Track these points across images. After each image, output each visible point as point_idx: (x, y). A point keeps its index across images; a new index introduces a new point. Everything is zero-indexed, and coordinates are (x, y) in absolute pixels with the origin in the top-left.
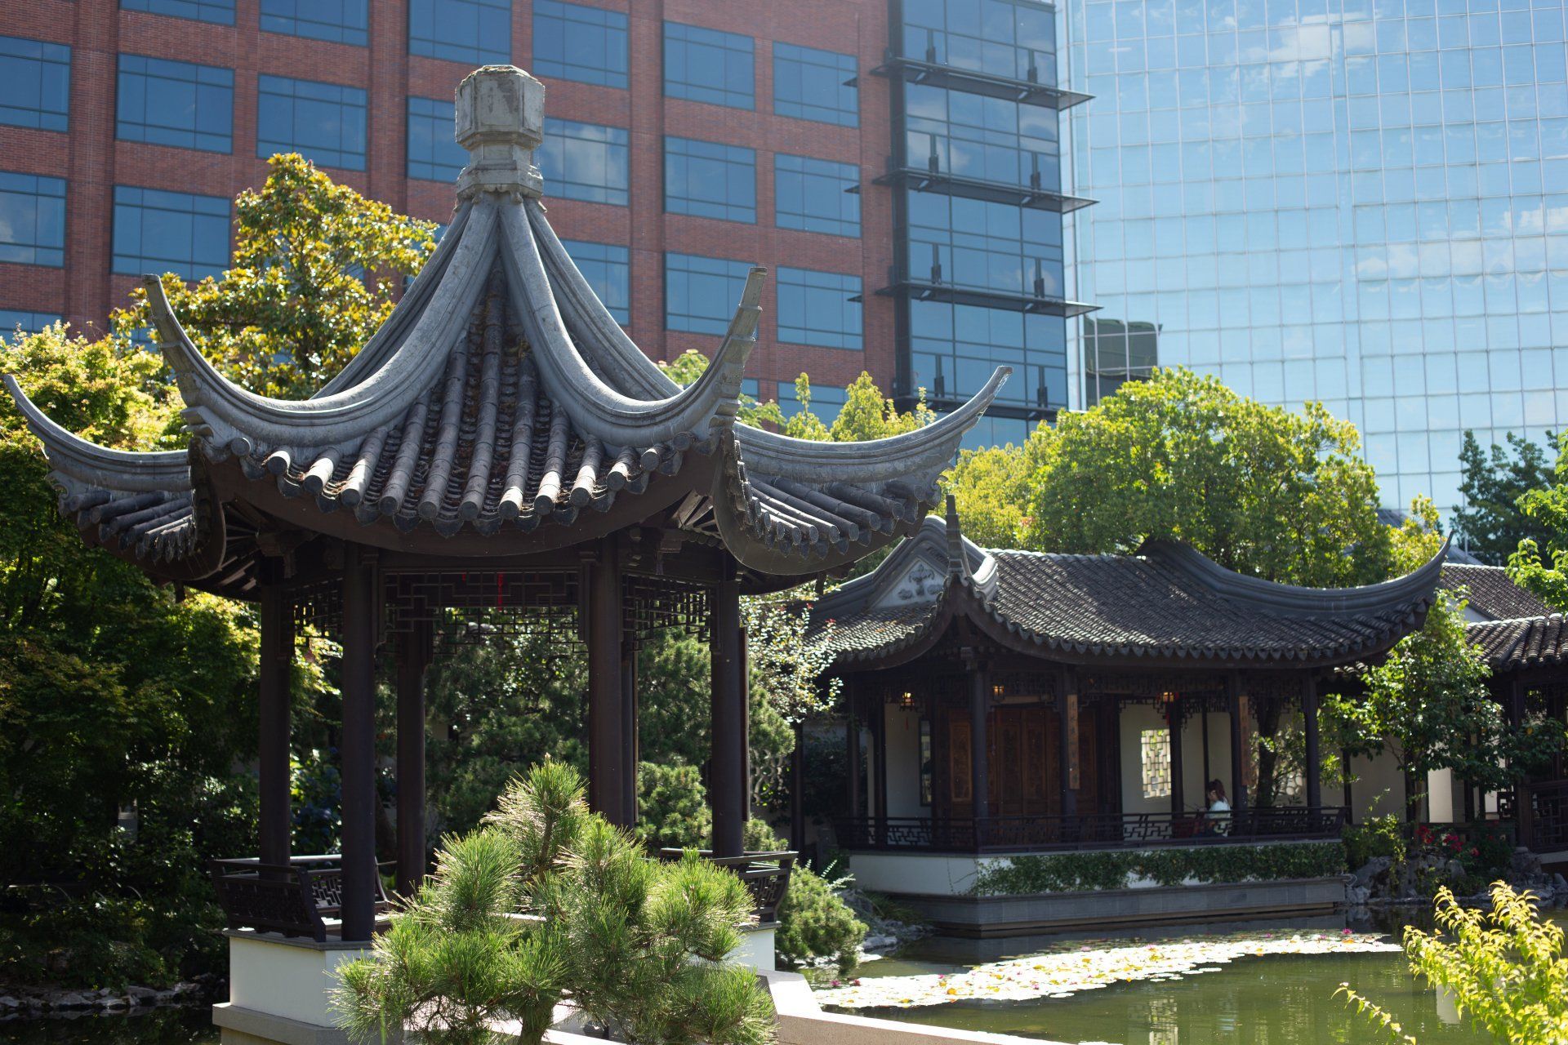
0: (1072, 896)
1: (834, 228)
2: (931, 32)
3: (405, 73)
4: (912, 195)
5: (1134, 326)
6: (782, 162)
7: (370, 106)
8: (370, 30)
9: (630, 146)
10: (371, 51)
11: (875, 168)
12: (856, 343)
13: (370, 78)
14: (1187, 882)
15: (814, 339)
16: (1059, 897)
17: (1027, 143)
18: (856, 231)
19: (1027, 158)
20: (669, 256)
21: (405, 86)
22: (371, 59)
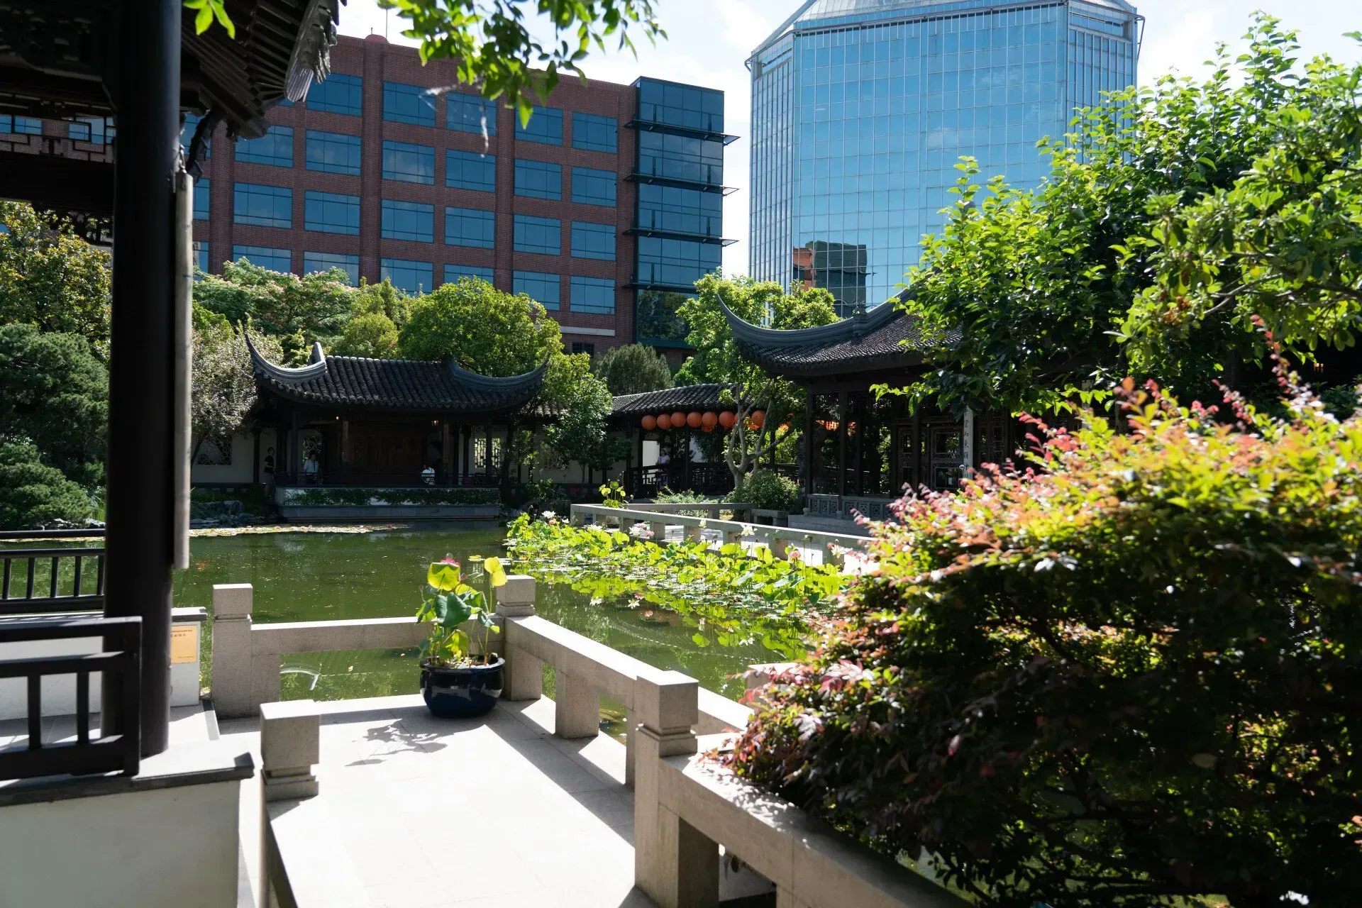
0: (339, 507)
1: (603, 203)
2: (655, 106)
3: (381, 128)
4: (642, 186)
5: (847, 247)
6: (576, 171)
7: (363, 145)
8: (363, 109)
9: (497, 163)
10: (364, 118)
11: (625, 173)
12: (613, 257)
13: (363, 131)
14: (405, 503)
15: (589, 255)
16: (330, 507)
17: (704, 161)
18: (614, 204)
19: (705, 168)
20: (516, 216)
21: (381, 135)
22: (364, 123)
